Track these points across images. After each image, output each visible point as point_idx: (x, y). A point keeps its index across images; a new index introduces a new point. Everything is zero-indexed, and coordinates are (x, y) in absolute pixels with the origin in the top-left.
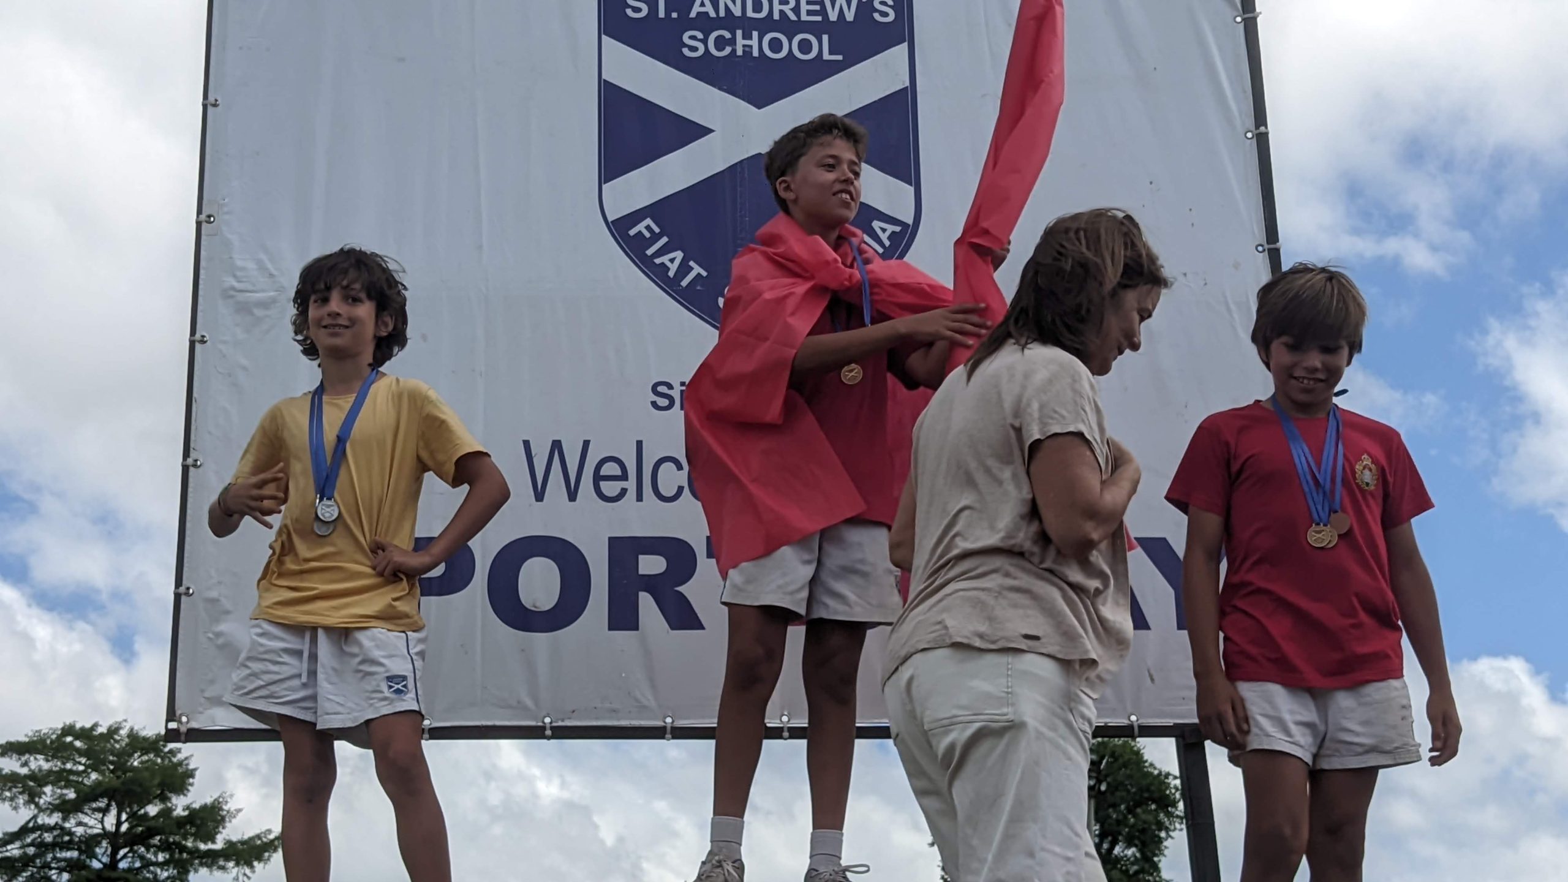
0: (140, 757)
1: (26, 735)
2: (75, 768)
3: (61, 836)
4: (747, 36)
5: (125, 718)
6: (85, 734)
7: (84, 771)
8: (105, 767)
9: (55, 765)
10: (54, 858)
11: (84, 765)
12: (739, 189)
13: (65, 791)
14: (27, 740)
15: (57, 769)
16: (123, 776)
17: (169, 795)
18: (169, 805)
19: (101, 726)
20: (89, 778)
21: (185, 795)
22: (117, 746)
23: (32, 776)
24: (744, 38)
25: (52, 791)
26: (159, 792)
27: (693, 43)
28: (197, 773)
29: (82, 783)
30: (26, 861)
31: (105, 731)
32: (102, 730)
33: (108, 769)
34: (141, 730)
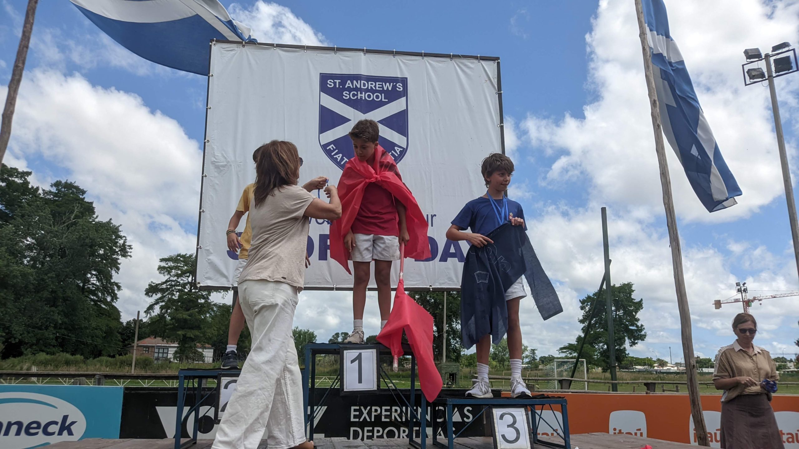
2: (180, 265)
3: (177, 283)
4: (361, 93)
6: (183, 256)
9: (175, 264)
10: (175, 289)
11: (183, 264)
13: (178, 271)
14: (168, 258)
23: (169, 267)
25: (174, 271)
29: (182, 269)
30: (167, 289)
32: (188, 255)
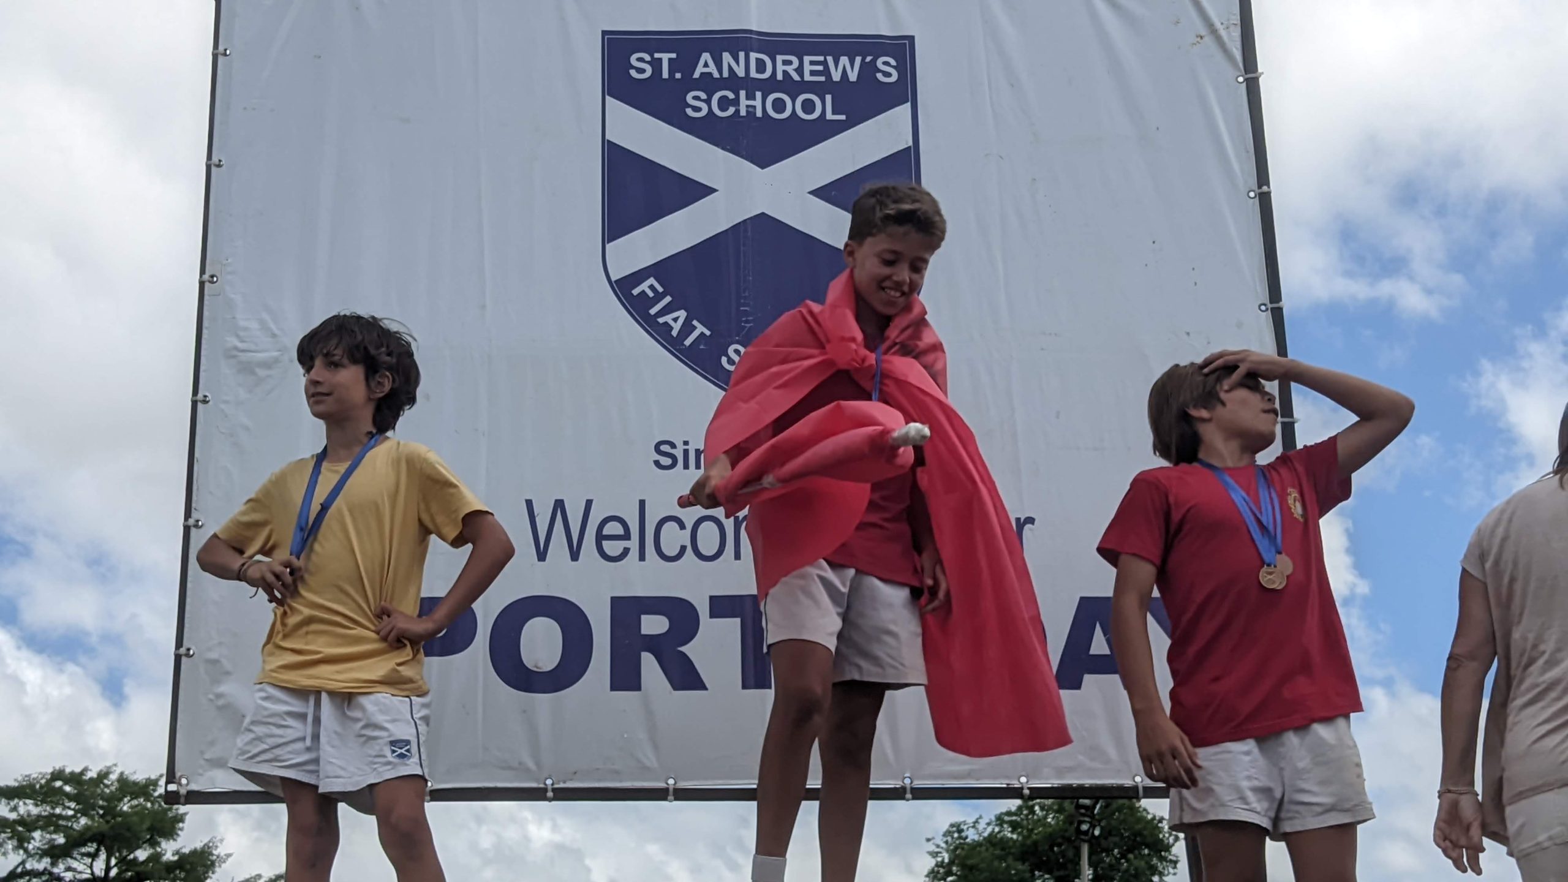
0: (129, 801)
1: (16, 780)
2: (64, 813)
4: (750, 96)
5: (115, 763)
6: (75, 779)
7: (74, 816)
8: (95, 812)
9: (45, 810)
11: (73, 809)
12: (742, 248)
13: (54, 836)
14: (16, 784)
15: (46, 813)
16: (113, 821)
17: (159, 840)
18: (159, 850)
19: (91, 770)
20: (79, 823)
21: (175, 840)
22: (107, 791)
23: (21, 822)
24: (748, 98)
25: (42, 836)
26: (148, 837)
27: (697, 104)
28: (187, 818)
29: (71, 827)
31: (95, 776)
32: (92, 774)
33: (98, 813)
34: (132, 774)
